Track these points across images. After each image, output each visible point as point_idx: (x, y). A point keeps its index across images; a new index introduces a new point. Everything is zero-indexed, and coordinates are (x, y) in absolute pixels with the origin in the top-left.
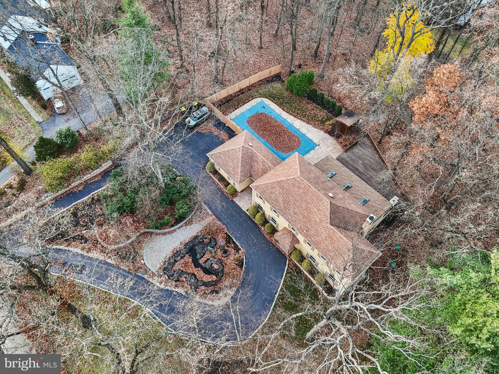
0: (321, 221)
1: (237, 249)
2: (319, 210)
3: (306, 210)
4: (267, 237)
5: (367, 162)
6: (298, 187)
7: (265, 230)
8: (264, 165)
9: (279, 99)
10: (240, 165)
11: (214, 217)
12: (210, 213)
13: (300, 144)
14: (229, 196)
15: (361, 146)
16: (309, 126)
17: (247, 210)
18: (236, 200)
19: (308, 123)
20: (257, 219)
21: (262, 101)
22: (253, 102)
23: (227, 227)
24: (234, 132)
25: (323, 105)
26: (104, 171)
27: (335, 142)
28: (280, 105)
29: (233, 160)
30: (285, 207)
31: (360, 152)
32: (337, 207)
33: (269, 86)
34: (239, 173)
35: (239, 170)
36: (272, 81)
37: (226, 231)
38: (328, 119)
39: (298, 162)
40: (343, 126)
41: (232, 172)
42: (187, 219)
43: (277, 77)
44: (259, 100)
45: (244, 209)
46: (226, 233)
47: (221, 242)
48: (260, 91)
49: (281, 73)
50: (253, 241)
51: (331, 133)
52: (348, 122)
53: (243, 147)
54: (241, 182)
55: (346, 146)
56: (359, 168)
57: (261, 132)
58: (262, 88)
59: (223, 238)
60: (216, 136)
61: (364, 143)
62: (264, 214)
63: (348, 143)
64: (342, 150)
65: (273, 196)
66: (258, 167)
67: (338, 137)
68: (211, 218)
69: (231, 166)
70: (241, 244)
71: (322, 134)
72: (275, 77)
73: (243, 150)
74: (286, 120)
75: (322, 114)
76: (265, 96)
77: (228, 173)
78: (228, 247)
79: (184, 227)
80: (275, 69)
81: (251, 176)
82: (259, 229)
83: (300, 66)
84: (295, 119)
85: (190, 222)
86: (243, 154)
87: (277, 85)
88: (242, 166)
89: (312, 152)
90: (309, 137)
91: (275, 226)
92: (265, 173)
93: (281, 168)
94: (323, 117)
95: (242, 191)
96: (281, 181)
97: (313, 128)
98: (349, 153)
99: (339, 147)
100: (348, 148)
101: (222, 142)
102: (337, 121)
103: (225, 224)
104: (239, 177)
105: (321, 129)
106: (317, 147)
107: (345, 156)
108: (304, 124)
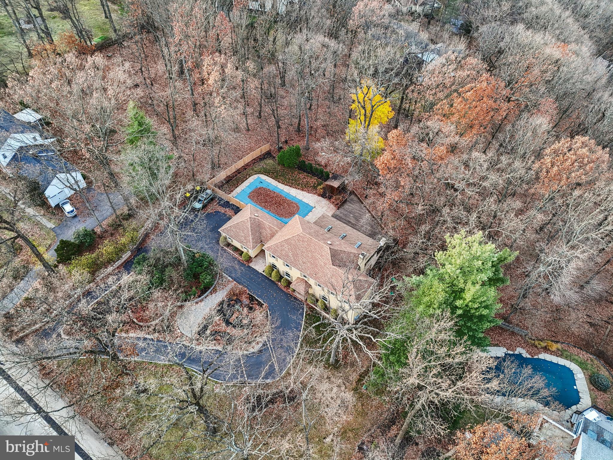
0: (325, 264)
1: (261, 305)
2: (322, 256)
3: (312, 258)
4: (285, 290)
5: (357, 214)
6: (303, 241)
7: (281, 284)
8: (271, 230)
9: (273, 173)
10: (250, 233)
11: (235, 282)
12: (231, 279)
13: (298, 208)
14: (245, 263)
15: (350, 203)
16: (303, 192)
17: (263, 271)
18: (252, 265)
19: (303, 190)
20: (274, 278)
21: (259, 177)
22: (251, 179)
23: (248, 288)
24: (238, 208)
25: (312, 173)
26: (125, 261)
27: (328, 202)
28: (275, 178)
29: (243, 231)
30: (295, 260)
31: (350, 208)
32: (336, 251)
33: (262, 164)
34: (251, 241)
35: (251, 238)
36: (264, 158)
37: (248, 292)
38: (319, 184)
39: (299, 223)
40: (332, 187)
41: (245, 241)
42: (212, 288)
43: (268, 155)
44: (256, 176)
45: (261, 271)
46: (249, 294)
47: (246, 301)
48: (255, 169)
49: (270, 150)
50: (273, 295)
51: (323, 196)
52: (336, 184)
53: (250, 218)
54: (254, 248)
55: (337, 204)
56: (351, 221)
57: (263, 204)
58: (256, 166)
59: (247, 298)
60: (223, 214)
61: (352, 200)
62: (278, 271)
63: (338, 201)
64: (334, 208)
65: (284, 253)
66: (266, 232)
67: (329, 198)
68: (233, 284)
69: (242, 236)
70: (263, 300)
71: (316, 197)
72: (266, 154)
73: (251, 220)
74: (283, 190)
75: (313, 180)
76: (260, 173)
77: (241, 242)
78: (252, 304)
79: (210, 296)
80: (265, 148)
81: (261, 242)
82: (277, 285)
83: (286, 142)
84: (291, 188)
85: (215, 291)
86: (251, 224)
87: (269, 162)
88: (252, 234)
89: (310, 214)
90: (305, 201)
91: (289, 279)
92: (273, 236)
93: (286, 229)
94: (315, 183)
95: (256, 256)
96: (288, 239)
97: (307, 194)
98: (341, 210)
99: (332, 206)
100: (339, 206)
101: (229, 218)
102: (327, 185)
103: (246, 287)
104: (251, 244)
105: (315, 194)
106: (314, 209)
107: (338, 212)
108: (299, 191)
